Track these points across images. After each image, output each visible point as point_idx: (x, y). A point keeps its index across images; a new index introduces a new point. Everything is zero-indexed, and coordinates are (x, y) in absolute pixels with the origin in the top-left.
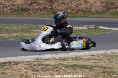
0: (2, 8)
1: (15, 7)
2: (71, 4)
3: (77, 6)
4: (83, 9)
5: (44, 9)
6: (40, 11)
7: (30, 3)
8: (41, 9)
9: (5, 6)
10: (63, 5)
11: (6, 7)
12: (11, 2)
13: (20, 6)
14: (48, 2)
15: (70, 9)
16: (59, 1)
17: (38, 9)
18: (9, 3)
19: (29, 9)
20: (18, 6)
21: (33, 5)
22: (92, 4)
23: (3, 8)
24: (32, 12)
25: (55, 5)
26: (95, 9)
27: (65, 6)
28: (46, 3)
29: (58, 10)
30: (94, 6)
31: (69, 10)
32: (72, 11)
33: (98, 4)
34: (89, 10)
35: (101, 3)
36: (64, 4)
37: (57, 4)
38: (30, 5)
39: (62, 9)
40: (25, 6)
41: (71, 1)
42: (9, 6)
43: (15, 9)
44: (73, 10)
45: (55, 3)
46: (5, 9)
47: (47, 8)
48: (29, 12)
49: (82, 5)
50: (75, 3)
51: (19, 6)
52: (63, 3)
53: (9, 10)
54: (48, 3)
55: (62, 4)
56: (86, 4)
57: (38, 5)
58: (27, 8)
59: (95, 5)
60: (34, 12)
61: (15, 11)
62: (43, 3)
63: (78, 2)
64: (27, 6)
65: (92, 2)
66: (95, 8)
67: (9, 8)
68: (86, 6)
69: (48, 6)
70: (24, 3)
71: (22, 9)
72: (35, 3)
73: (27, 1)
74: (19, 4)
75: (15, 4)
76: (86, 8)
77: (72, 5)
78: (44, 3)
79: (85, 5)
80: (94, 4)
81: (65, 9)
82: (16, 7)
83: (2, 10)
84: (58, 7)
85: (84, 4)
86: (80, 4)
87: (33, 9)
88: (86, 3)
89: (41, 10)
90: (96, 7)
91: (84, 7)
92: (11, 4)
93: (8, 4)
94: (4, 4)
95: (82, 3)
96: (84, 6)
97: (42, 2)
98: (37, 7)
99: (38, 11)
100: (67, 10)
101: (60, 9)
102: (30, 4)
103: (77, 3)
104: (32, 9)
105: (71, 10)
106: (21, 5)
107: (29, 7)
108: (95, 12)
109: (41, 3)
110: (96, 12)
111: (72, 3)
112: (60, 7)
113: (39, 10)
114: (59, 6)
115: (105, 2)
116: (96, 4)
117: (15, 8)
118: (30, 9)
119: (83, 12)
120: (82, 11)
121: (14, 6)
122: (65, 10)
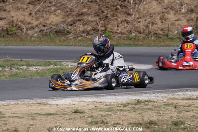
0: (25, 30)
1: (46, 28)
2: (139, 22)
3: (147, 26)
4: (156, 31)
5: (92, 32)
6: (87, 35)
7: (72, 21)
8: (87, 31)
9: (30, 25)
10: (126, 25)
11: (32, 28)
12: (41, 20)
13: (55, 27)
14: (101, 19)
15: (136, 31)
16: (120, 18)
17: (83, 32)
18: (37, 20)
19: (68, 32)
20: (51, 26)
21: (76, 24)
22: (173, 22)
23: (27, 30)
24: (72, 36)
25: (112, 24)
26: (176, 32)
27: (129, 27)
28: (98, 21)
29: (116, 32)
30: (176, 26)
31: (134, 33)
32: (139, 35)
33: (183, 22)
34: (166, 32)
35: (188, 21)
36: (127, 23)
37: (116, 23)
38: (71, 25)
39: (123, 31)
40: (63, 26)
41: (138, 18)
42: (37, 26)
43: (45, 31)
44: (140, 33)
45: (113, 22)
46: (29, 32)
47: (98, 30)
48: (68, 36)
49: (157, 24)
50: (145, 20)
51: (53, 27)
52: (125, 20)
53: (36, 32)
54: (102, 21)
55: (123, 23)
56: (162, 22)
57: (84, 24)
58: (65, 30)
59: (178, 24)
60: (75, 36)
61: (46, 34)
62: (92, 22)
63: (150, 20)
64: (66, 27)
65: (174, 19)
66: (177, 30)
67: (37, 29)
68: (163, 26)
69: (100, 25)
70: (62, 22)
71: (56, 31)
72: (79, 20)
73: (67, 18)
74: (54, 23)
75: (47, 22)
76: (162, 30)
77: (141, 24)
78: (94, 21)
79: (161, 24)
80: (176, 23)
81: (127, 31)
82: (49, 28)
83: (26, 34)
84: (116, 28)
85: (159, 22)
86: (153, 23)
87: (76, 32)
88: (164, 21)
89: (88, 33)
90: (179, 27)
91: (159, 28)
92: (40, 23)
93: (35, 23)
94: (29, 23)
95: (156, 21)
96: (159, 26)
97: (92, 20)
98: (81, 28)
99: (83, 35)
100: (131, 33)
101: (118, 31)
102: (71, 23)
103: (148, 21)
104: (73, 32)
105: (137, 33)
106: (57, 25)
107: (70, 27)
108: (175, 37)
109: (90, 21)
110: (178, 36)
111: (141, 20)
112: (119, 28)
113: (85, 34)
114: (118, 26)
115: (195, 19)
116: (179, 22)
117: (47, 30)
118: (70, 31)
119: (157, 36)
120: (155, 35)
121: (44, 26)
122: (127, 34)
